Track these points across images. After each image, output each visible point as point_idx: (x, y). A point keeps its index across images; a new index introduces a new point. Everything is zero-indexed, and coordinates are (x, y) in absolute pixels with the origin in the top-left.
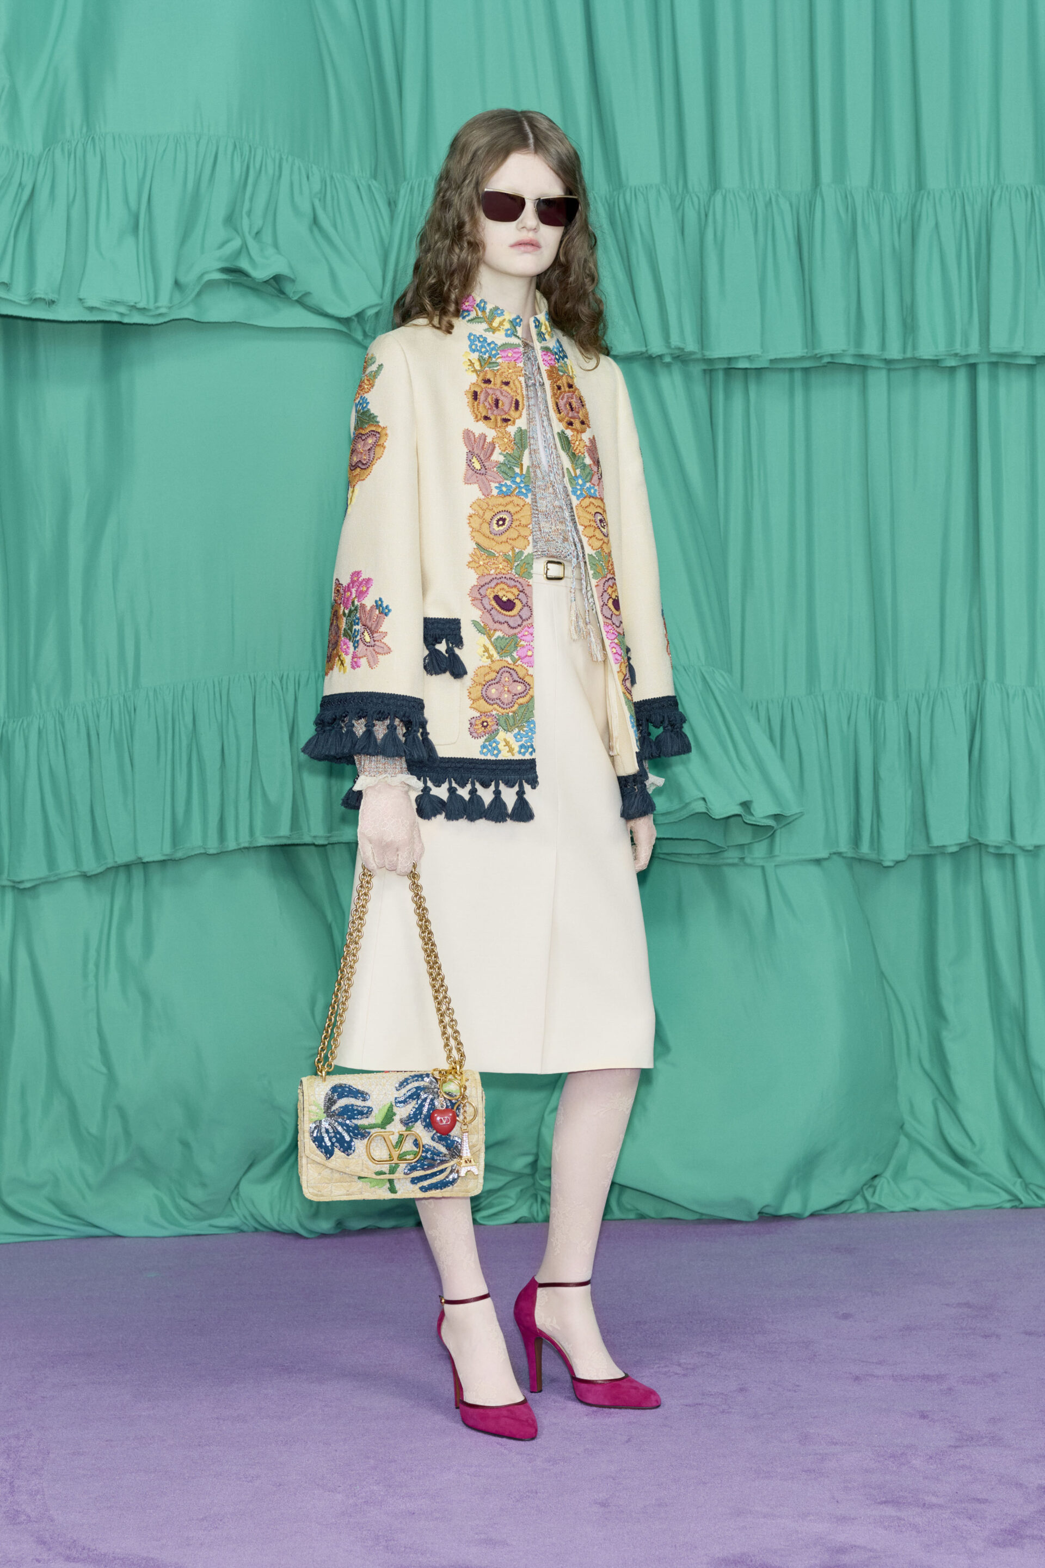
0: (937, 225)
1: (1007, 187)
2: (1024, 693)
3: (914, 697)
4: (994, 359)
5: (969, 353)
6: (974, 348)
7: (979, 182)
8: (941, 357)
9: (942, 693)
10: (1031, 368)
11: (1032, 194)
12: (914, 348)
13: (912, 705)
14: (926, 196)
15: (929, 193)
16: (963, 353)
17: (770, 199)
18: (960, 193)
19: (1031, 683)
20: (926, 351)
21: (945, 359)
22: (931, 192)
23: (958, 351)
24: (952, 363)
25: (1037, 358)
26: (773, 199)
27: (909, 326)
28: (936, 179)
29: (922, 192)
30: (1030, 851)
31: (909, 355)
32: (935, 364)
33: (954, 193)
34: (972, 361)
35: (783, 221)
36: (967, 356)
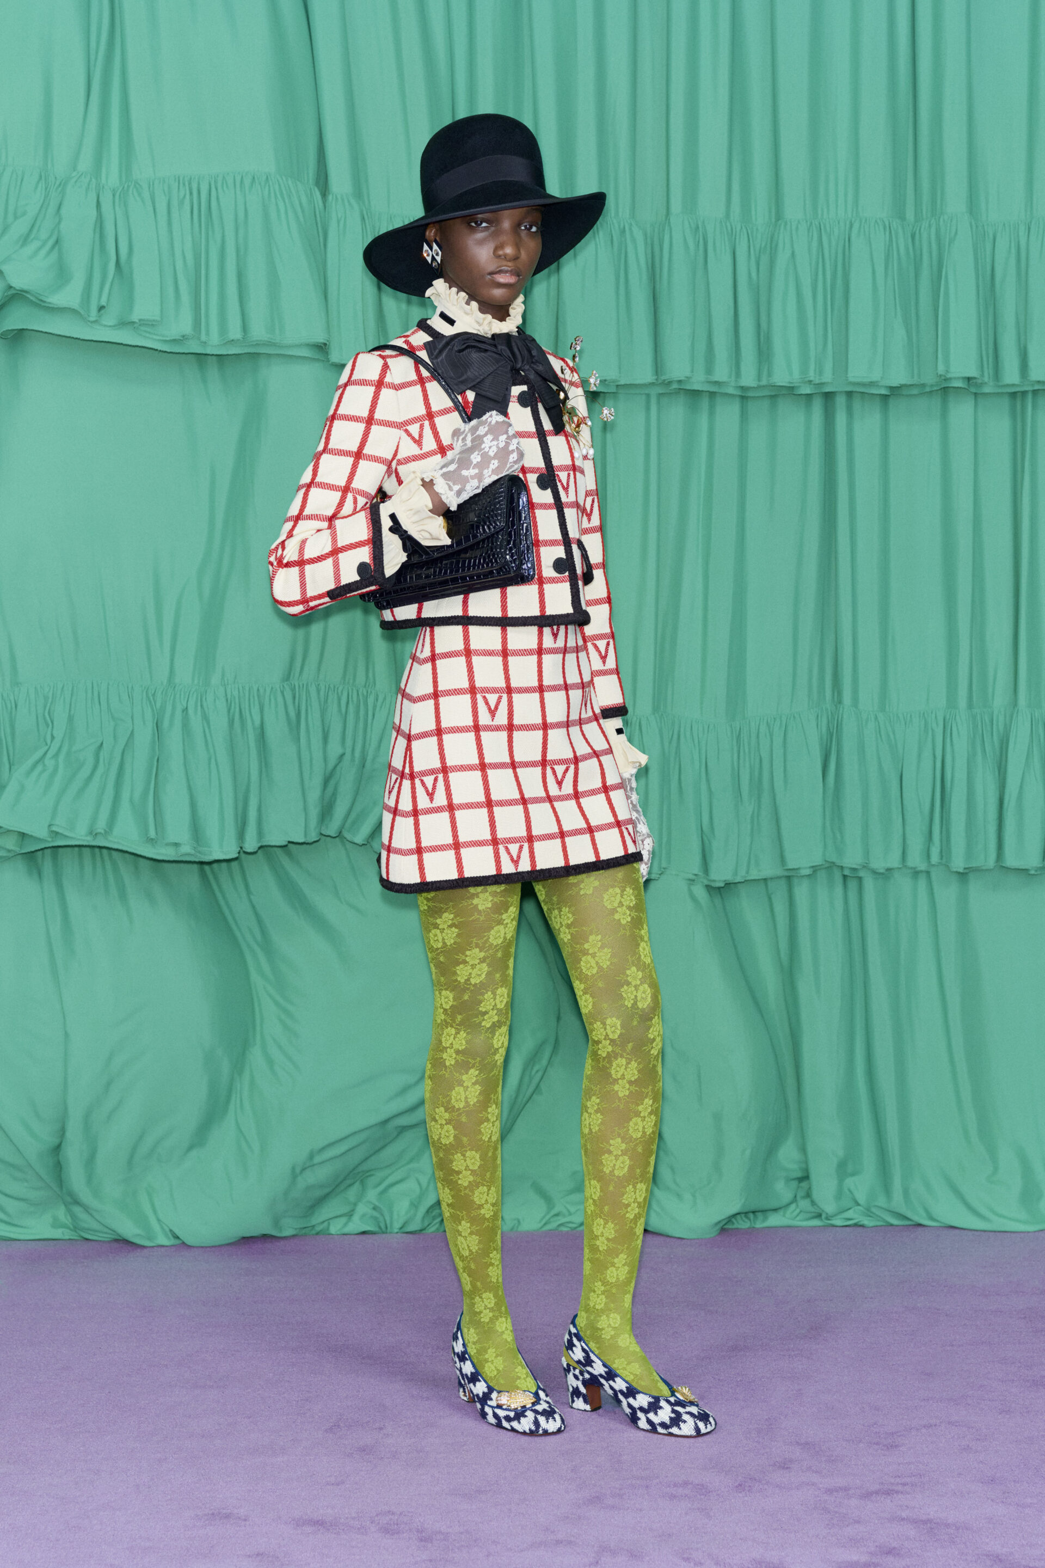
0: (793, 254)
1: (866, 220)
2: (876, 718)
3: (765, 721)
4: (849, 389)
5: (823, 381)
6: (828, 377)
7: (837, 214)
8: (796, 385)
9: (794, 717)
10: (885, 398)
11: (890, 227)
12: (770, 375)
13: (763, 728)
14: (782, 226)
15: (786, 224)
16: (817, 381)
17: (624, 228)
18: (817, 223)
19: (882, 708)
20: (781, 377)
21: (799, 387)
22: (789, 223)
23: (812, 379)
24: (807, 390)
25: (891, 388)
26: (627, 228)
27: (764, 352)
28: (794, 210)
29: (780, 221)
30: (882, 874)
31: (764, 382)
32: (790, 391)
33: (811, 223)
34: (828, 389)
35: (636, 248)
36: (822, 384)
